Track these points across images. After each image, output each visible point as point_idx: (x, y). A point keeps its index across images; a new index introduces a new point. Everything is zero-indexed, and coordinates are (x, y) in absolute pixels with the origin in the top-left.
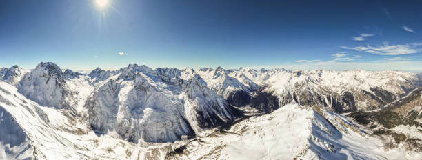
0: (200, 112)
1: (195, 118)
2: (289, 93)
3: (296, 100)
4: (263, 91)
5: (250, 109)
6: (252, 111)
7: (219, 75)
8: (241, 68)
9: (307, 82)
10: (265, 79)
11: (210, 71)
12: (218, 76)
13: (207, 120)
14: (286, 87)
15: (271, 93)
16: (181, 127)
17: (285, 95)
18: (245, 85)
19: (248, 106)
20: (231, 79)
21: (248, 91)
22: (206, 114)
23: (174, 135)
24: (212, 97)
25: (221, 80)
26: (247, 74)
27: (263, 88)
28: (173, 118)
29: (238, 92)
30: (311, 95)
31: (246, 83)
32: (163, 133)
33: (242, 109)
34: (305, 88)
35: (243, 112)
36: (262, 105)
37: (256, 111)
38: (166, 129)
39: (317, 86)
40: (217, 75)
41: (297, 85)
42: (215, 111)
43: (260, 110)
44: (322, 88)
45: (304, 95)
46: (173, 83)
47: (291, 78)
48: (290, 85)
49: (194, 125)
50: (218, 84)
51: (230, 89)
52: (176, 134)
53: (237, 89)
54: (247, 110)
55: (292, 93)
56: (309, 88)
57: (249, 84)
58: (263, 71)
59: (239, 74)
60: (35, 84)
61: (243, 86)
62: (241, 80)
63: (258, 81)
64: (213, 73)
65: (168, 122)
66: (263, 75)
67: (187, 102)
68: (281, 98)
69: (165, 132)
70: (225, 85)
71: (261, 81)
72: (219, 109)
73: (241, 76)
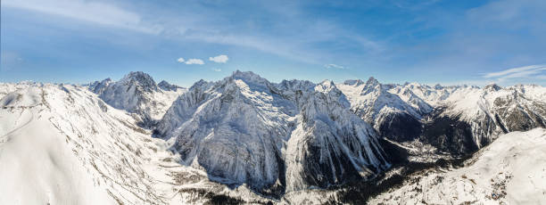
0: (314, 149)
1: (301, 157)
2: (488, 116)
3: (502, 126)
4: (442, 115)
5: (420, 148)
6: (424, 150)
7: (371, 90)
8: (407, 84)
9: (515, 97)
10: (441, 98)
11: (358, 85)
12: (368, 92)
13: (325, 168)
14: (481, 107)
15: (458, 118)
16: (263, 167)
17: (482, 120)
18: (413, 105)
19: (417, 141)
20: (390, 96)
21: (417, 116)
22: (325, 154)
23: (244, 174)
24: (347, 122)
25: (372, 97)
26: (416, 91)
27: (442, 111)
28: (255, 146)
29: (399, 117)
30: (526, 116)
31: (414, 103)
32: (227, 162)
33: (405, 146)
34: (514, 106)
35: (406, 153)
36: (444, 138)
37: (433, 150)
38: (235, 160)
39: (530, 103)
40: (368, 90)
41: (499, 102)
42: (347, 150)
43: (439, 149)
44: (540, 106)
45: (514, 116)
46: (286, 97)
47: (486, 93)
48: (487, 102)
49: (294, 171)
50: (368, 103)
51: (387, 110)
52: (248, 174)
53: (398, 111)
54: (414, 150)
55: (493, 116)
56: (520, 107)
57: (419, 104)
58: (438, 87)
59: (403, 90)
60: (116, 92)
61: (408, 106)
62: (405, 99)
63: (433, 101)
64: (362, 87)
65: (242, 150)
66: (439, 93)
67: (300, 127)
68: (474, 123)
69: (232, 163)
70: (378, 105)
71: (437, 101)
72: (357, 147)
73: (405, 93)
